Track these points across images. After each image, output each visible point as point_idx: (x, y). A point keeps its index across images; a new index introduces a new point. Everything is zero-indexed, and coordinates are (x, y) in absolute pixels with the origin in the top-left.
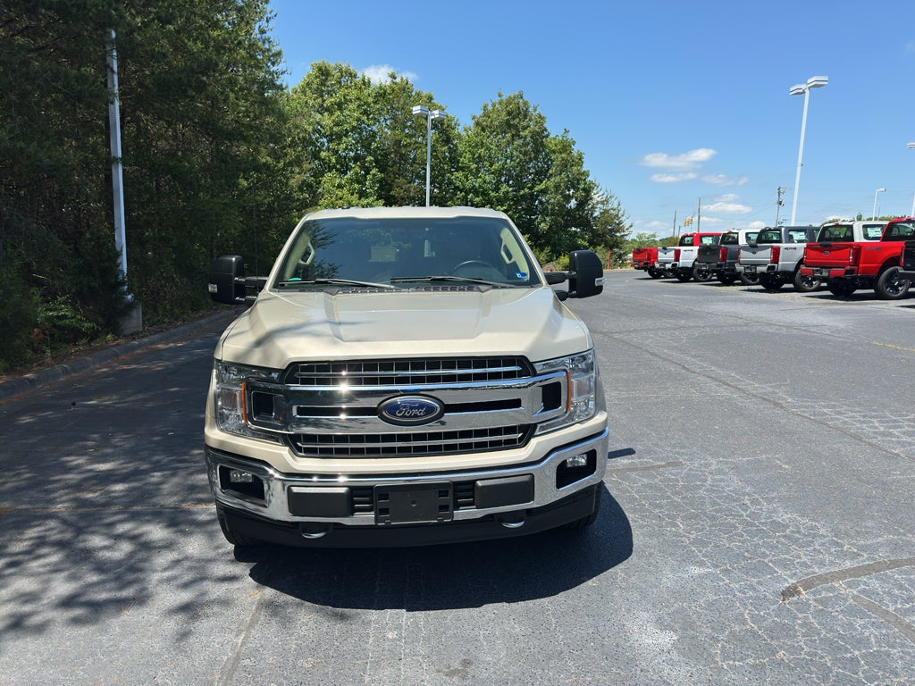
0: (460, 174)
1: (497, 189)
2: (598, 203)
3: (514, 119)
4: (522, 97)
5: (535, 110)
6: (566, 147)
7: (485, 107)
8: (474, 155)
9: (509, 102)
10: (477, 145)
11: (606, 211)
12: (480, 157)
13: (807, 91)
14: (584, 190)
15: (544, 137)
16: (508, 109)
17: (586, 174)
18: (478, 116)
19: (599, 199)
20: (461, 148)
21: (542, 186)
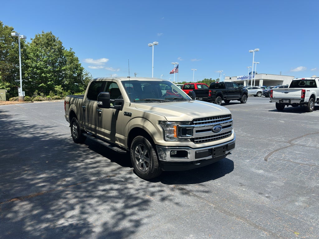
0: (29, 61)
1: (47, 68)
2: (84, 75)
3: (50, 42)
4: (51, 34)
5: (58, 39)
6: (72, 54)
7: (37, 36)
8: (35, 54)
9: (47, 35)
10: (35, 51)
11: (87, 78)
12: (37, 55)
13: (153, 46)
14: (80, 70)
15: (62, 49)
16: (47, 38)
17: (80, 64)
18: (33, 39)
19: (85, 73)
20: (28, 50)
21: (64, 68)
